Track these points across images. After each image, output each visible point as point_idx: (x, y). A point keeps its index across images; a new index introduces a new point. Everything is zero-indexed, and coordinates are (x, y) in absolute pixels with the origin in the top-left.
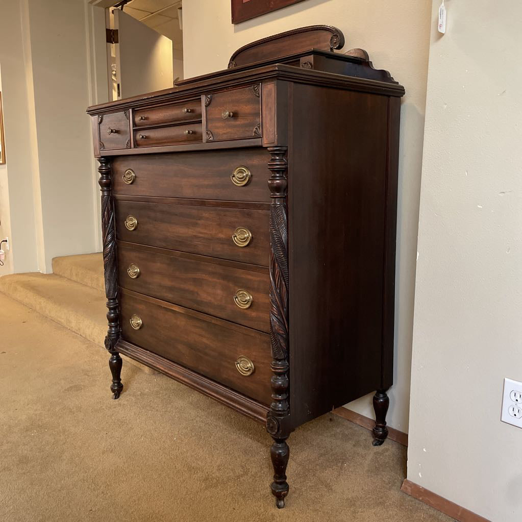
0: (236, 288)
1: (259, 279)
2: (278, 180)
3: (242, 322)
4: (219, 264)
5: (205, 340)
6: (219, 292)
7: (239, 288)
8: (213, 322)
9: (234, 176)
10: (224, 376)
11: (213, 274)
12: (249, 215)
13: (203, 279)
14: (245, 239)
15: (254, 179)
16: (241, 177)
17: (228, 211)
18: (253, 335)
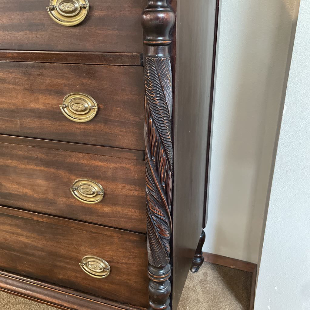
0: (73, 177)
1: (115, 165)
2: (161, 12)
3: (87, 218)
4: (38, 147)
5: (23, 239)
6: (40, 182)
7: (77, 178)
8: (35, 218)
9: (53, 9)
10: (61, 277)
11: (28, 159)
12: (91, 74)
13: (8, 166)
14: (87, 111)
15: (97, 13)
16: (70, 9)
17: (43, 67)
18: (108, 233)
